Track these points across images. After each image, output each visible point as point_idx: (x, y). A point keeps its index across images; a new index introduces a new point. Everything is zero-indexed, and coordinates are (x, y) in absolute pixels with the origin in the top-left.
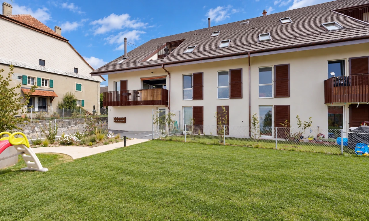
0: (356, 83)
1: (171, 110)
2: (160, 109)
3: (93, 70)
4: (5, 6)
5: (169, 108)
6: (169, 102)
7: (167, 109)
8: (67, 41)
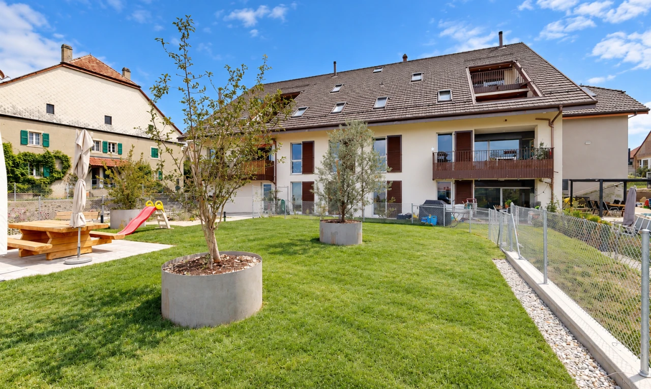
0: (459, 159)
1: (277, 186)
2: (264, 185)
3: (181, 133)
4: (65, 49)
5: (275, 183)
6: (276, 177)
7: (272, 185)
8: (138, 88)
